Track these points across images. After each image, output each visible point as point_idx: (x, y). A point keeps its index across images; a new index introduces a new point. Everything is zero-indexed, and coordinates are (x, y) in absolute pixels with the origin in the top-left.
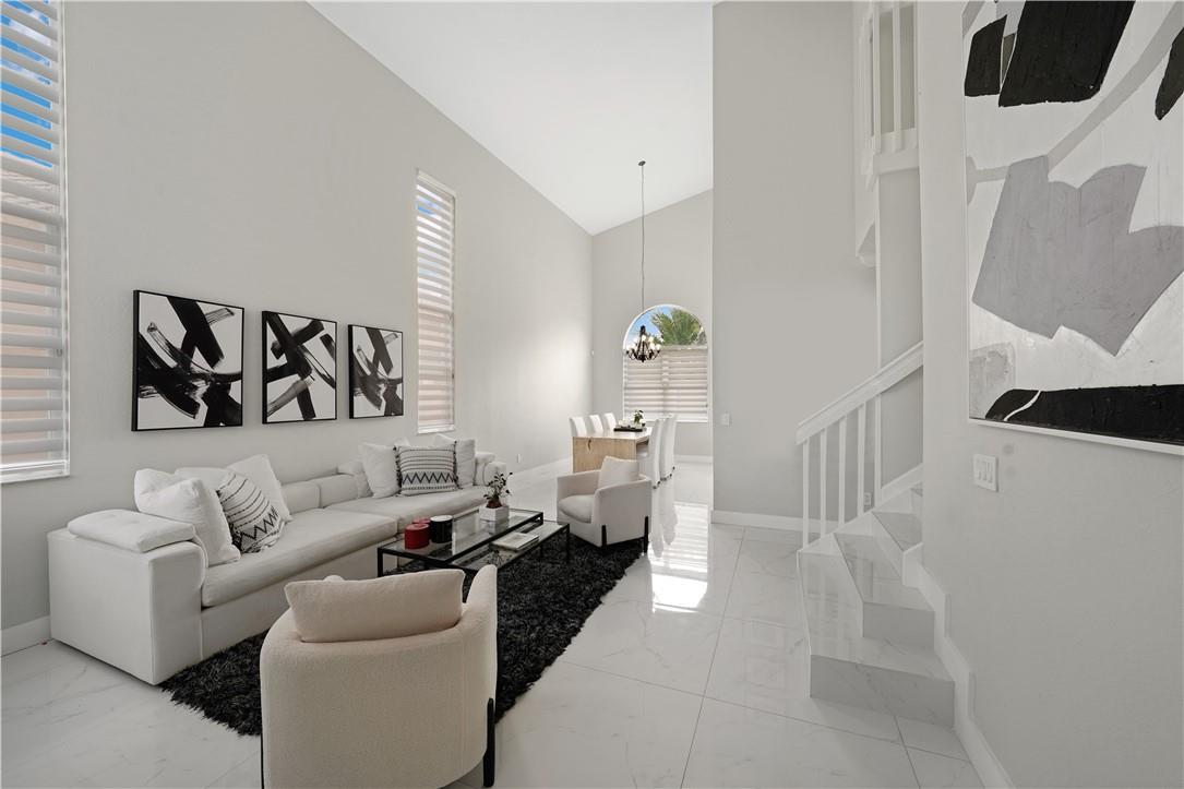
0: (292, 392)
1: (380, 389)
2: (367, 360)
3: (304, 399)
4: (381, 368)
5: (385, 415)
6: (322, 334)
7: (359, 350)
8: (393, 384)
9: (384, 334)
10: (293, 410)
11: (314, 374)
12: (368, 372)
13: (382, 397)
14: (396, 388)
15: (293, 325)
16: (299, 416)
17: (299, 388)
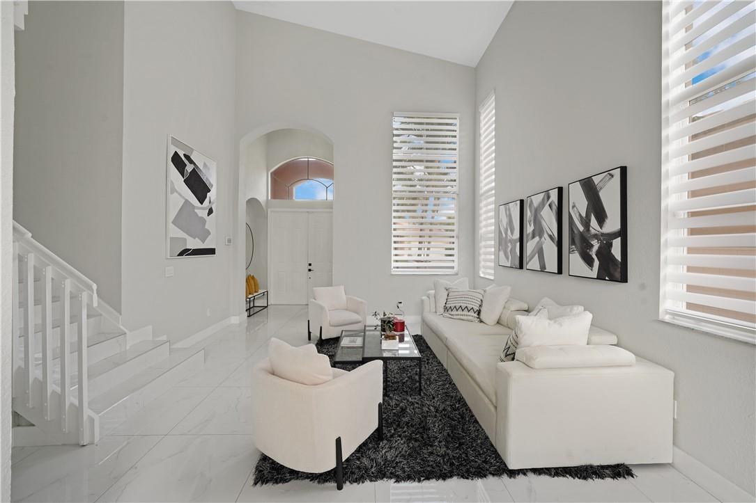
0: (536, 248)
1: (592, 246)
2: (580, 215)
3: (541, 254)
4: (594, 222)
5: (598, 278)
6: (550, 202)
7: (574, 207)
8: (606, 241)
9: (597, 181)
12: (581, 228)
14: (611, 245)
15: (536, 201)
16: (538, 267)
17: (539, 247)
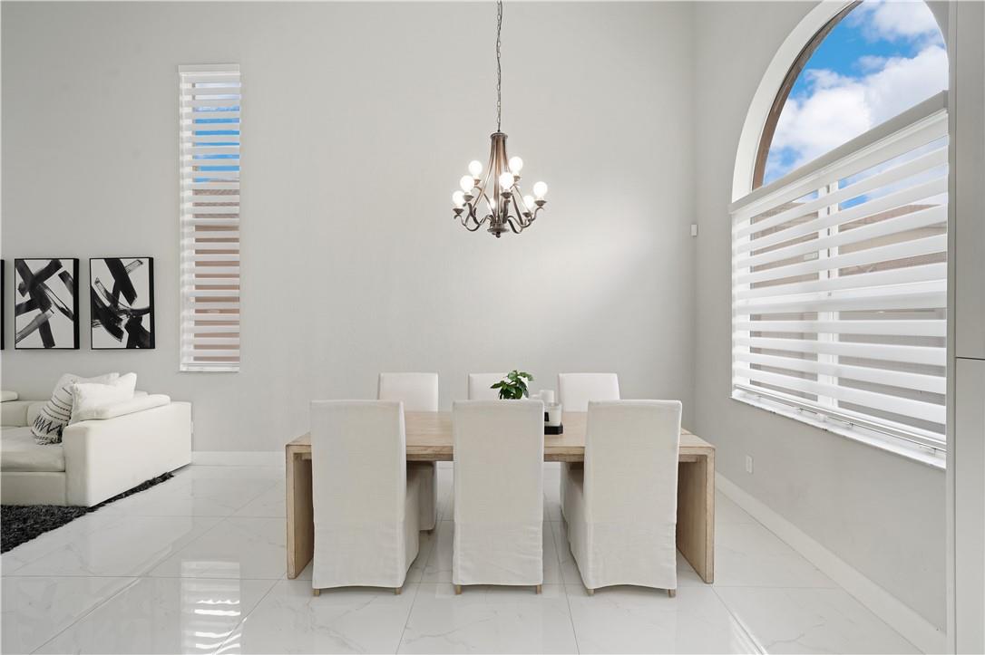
0: (36, 323)
1: (121, 320)
2: (106, 291)
3: (45, 329)
4: (122, 299)
5: (127, 348)
6: (60, 271)
7: (97, 282)
8: (136, 316)
9: (125, 263)
10: (36, 339)
11: (53, 308)
12: (108, 304)
13: (124, 329)
14: (140, 319)
15: (35, 267)
16: (41, 344)
17: (41, 320)
